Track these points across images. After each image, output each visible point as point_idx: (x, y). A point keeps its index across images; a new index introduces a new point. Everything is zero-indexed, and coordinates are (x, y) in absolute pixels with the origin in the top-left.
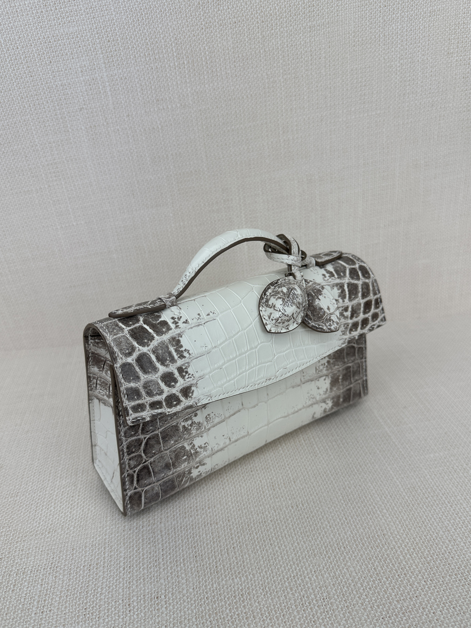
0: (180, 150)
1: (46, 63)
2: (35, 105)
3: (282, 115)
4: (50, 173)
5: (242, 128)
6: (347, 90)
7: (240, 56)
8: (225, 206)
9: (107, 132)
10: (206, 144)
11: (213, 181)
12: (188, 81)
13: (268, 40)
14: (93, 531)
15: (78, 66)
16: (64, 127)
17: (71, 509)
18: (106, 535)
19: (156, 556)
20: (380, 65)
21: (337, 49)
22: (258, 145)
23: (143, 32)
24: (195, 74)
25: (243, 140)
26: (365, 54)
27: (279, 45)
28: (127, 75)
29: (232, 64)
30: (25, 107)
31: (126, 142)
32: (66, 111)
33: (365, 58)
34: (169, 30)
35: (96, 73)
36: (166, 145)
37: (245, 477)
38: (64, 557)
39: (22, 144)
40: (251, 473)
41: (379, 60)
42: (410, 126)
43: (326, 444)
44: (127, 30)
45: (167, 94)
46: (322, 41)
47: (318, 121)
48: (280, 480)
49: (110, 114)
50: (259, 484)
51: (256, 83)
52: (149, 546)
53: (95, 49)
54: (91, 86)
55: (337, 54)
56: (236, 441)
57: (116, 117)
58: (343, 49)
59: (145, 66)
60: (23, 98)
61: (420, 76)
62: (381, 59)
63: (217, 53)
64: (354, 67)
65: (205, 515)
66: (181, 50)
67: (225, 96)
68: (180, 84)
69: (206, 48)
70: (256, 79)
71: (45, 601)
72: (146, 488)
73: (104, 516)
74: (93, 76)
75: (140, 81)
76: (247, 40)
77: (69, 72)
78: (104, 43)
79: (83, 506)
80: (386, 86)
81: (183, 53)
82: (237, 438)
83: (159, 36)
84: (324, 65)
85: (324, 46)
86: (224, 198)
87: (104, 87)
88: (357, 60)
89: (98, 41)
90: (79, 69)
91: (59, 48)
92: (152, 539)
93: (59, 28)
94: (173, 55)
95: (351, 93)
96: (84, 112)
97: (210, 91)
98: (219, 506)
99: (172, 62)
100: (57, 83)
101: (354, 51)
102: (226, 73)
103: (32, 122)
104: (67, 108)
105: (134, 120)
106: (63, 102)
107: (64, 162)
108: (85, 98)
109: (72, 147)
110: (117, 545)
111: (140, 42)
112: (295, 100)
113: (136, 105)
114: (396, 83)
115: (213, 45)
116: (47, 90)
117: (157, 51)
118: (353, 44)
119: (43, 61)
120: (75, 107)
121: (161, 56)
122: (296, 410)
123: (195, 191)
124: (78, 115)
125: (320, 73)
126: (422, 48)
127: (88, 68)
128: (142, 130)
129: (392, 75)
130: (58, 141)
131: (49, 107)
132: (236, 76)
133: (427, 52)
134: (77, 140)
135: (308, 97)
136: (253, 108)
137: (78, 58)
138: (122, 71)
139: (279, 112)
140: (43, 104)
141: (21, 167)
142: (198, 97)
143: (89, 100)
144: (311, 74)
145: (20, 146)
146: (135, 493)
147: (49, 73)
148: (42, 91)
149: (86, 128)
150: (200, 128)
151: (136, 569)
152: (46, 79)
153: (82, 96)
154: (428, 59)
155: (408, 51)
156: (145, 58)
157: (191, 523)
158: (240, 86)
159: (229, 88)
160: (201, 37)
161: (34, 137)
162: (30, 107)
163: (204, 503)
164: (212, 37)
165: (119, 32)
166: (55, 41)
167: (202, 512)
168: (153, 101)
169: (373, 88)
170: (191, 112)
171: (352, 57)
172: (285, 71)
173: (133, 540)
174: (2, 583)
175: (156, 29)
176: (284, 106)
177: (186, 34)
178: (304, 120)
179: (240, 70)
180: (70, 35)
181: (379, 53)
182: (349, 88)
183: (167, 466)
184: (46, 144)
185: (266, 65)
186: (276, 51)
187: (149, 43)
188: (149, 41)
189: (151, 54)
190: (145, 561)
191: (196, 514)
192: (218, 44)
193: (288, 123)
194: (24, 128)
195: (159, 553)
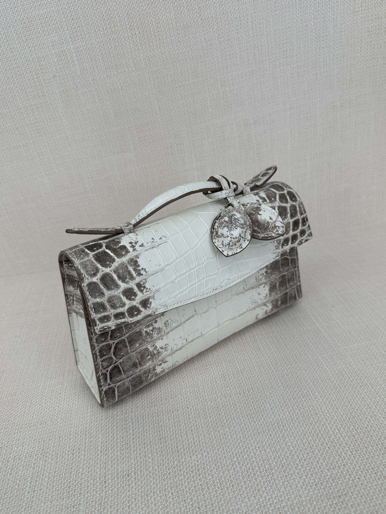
0: (138, 106)
1: (23, 41)
2: (16, 75)
3: (220, 72)
4: (33, 131)
5: (187, 84)
6: (272, 47)
7: (181, 24)
8: (178, 149)
9: (77, 94)
10: (159, 99)
11: (167, 129)
12: (140, 48)
13: (204, 10)
14: (76, 422)
15: (49, 42)
16: (41, 92)
17: (59, 403)
18: (86, 424)
19: (127, 440)
20: (298, 25)
21: (261, 14)
22: (201, 98)
23: (100, 10)
24: (145, 42)
25: (189, 94)
26: (285, 16)
27: (213, 14)
28: (90, 47)
29: (175, 32)
30: (9, 78)
31: (93, 102)
32: (42, 79)
33: (285, 20)
34: (121, 7)
35: (64, 46)
36: (125, 102)
37: (201, 371)
38: (52, 444)
39: (9, 108)
40: (206, 368)
41: (297, 21)
42: (326, 74)
43: (268, 340)
44: (87, 9)
45: (124, 60)
46: (248, 8)
47: (249, 75)
48: (230, 372)
49: (79, 79)
50: (212, 376)
51: (197, 46)
52: (122, 432)
53: (62, 26)
54: (61, 57)
55: (261, 18)
56: (192, 341)
57: (83, 82)
58: (266, 14)
59: (104, 38)
60: (6, 71)
61: (332, 32)
62: (298, 20)
63: (162, 24)
64: (276, 28)
65: (168, 404)
66: (133, 23)
67: (171, 58)
68: (134, 51)
69: (153, 20)
70: (196, 43)
71: (36, 481)
72: (118, 384)
73: (85, 408)
74: (62, 48)
75: (101, 50)
76: (186, 11)
77: (42, 47)
78: (69, 21)
79: (69, 401)
80: (304, 43)
81: (134, 25)
82: (192, 339)
83: (113, 12)
84: (251, 28)
85: (250, 12)
86: (177, 143)
87: (72, 57)
88: (278, 22)
89: (64, 19)
90: (50, 44)
91: (32, 28)
92: (124, 426)
93: (31, 11)
94: (127, 27)
95: (276, 50)
96: (57, 79)
97: (159, 55)
98: (180, 396)
99: (126, 34)
100: (33, 56)
101: (276, 15)
102: (171, 40)
103: (16, 90)
104: (43, 76)
105: (98, 83)
106: (40, 72)
107: (44, 121)
108: (57, 67)
109: (50, 109)
110: (96, 432)
111: (98, 19)
112: (230, 58)
113: (99, 70)
114: (312, 39)
115: (159, 17)
116: (25, 63)
117: (113, 25)
118: (274, 9)
119: (21, 39)
120: (50, 75)
121: (116, 29)
122: (242, 313)
123: (152, 138)
124: (52, 82)
125: (249, 34)
126: (331, 9)
127: (58, 43)
128: (105, 91)
129: (308, 33)
130: (38, 104)
131: (28, 77)
132: (179, 41)
133: (336, 12)
134: (53, 102)
135: (240, 55)
136: (195, 67)
137: (49, 35)
138: (86, 44)
139: (217, 69)
140: (23, 74)
141: (10, 127)
142: (149, 61)
143: (60, 68)
144: (242, 36)
145: (7, 110)
146: (109, 389)
147: (26, 49)
148: (22, 64)
149: (60, 92)
150: (152, 86)
151: (111, 451)
152: (24, 54)
153: (55, 66)
154: (337, 18)
155: (321, 12)
156: (104, 31)
157: (157, 412)
158: (183, 50)
159: (174, 52)
160: (148, 11)
161: (18, 102)
162: (13, 77)
163: (167, 394)
164: (157, 11)
165: (80, 11)
166: (29, 22)
167: (166, 402)
168: (113, 67)
169: (293, 45)
170: (144, 74)
171: (274, 20)
172: (219, 35)
173: (109, 428)
174: (1, 468)
175: (111, 7)
176: (220, 64)
177: (136, 9)
178: (238, 74)
179: (183, 37)
180: (41, 17)
181: (296, 15)
182: (273, 46)
183: (135, 365)
184: (28, 107)
185: (203, 31)
186: (211, 19)
187: (106, 19)
188: (106, 17)
189: (108, 28)
190: (119, 445)
191: (161, 403)
192: (162, 16)
193: (224, 78)
194: (9, 95)
195: (130, 438)
